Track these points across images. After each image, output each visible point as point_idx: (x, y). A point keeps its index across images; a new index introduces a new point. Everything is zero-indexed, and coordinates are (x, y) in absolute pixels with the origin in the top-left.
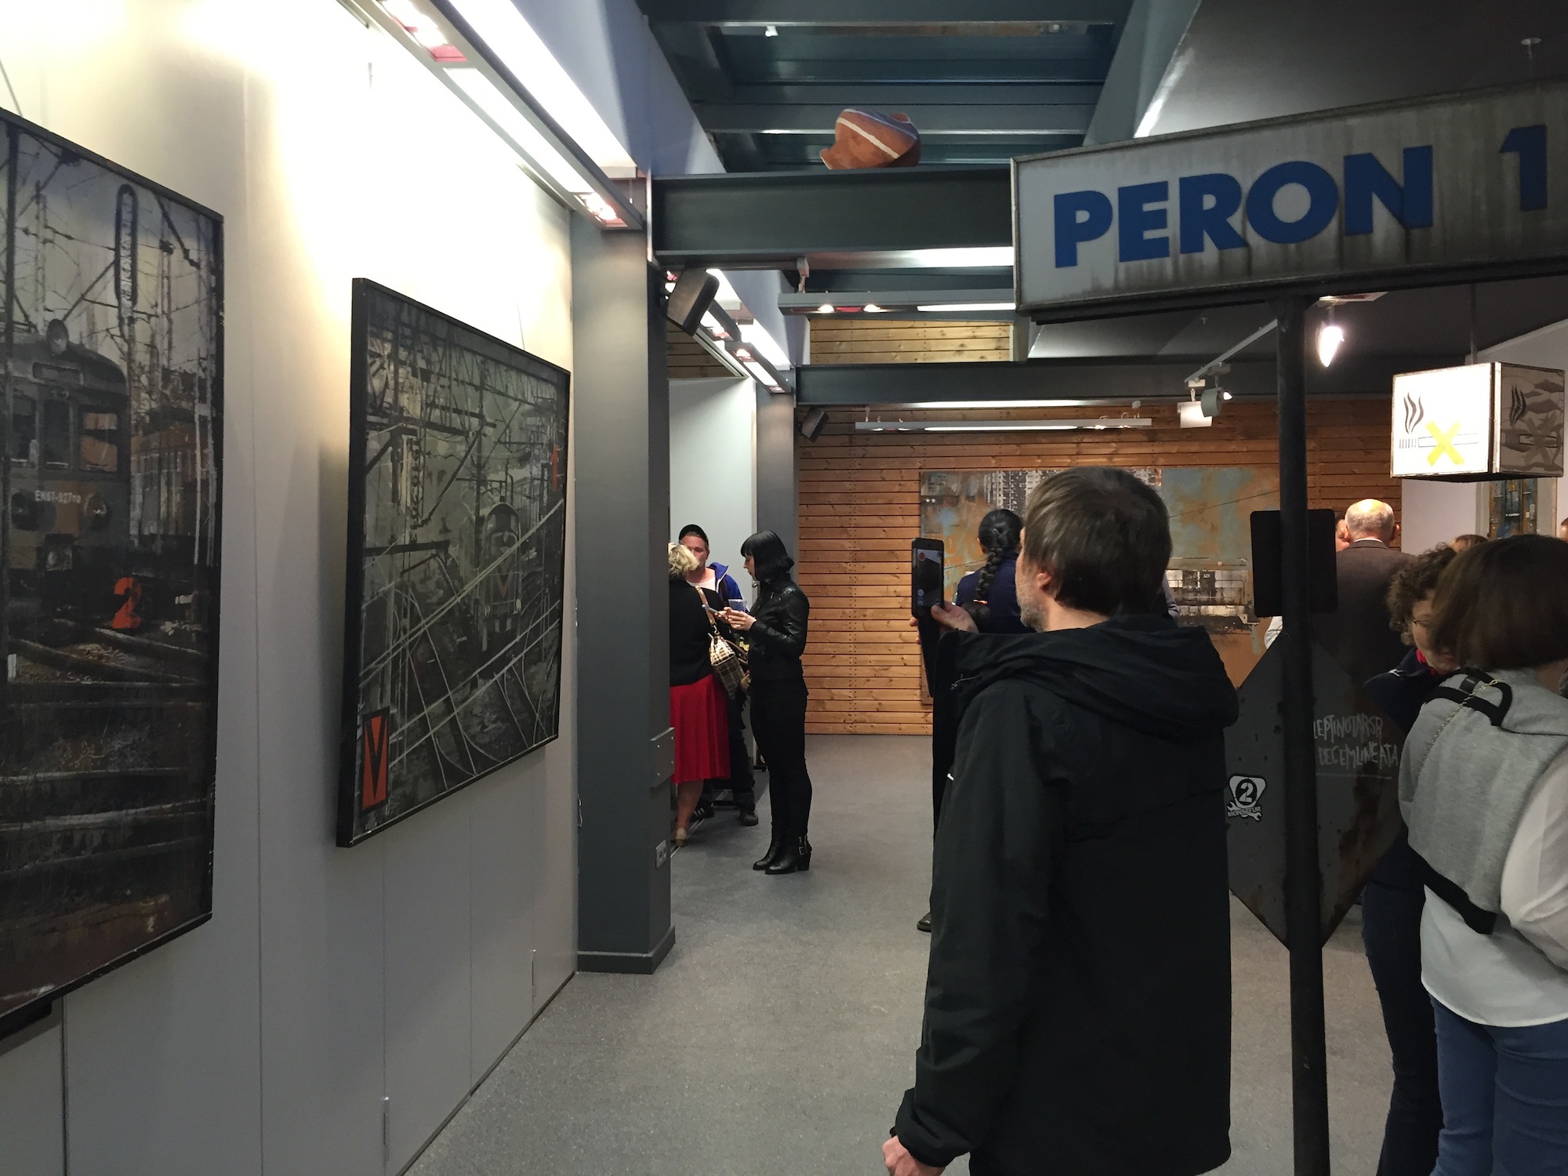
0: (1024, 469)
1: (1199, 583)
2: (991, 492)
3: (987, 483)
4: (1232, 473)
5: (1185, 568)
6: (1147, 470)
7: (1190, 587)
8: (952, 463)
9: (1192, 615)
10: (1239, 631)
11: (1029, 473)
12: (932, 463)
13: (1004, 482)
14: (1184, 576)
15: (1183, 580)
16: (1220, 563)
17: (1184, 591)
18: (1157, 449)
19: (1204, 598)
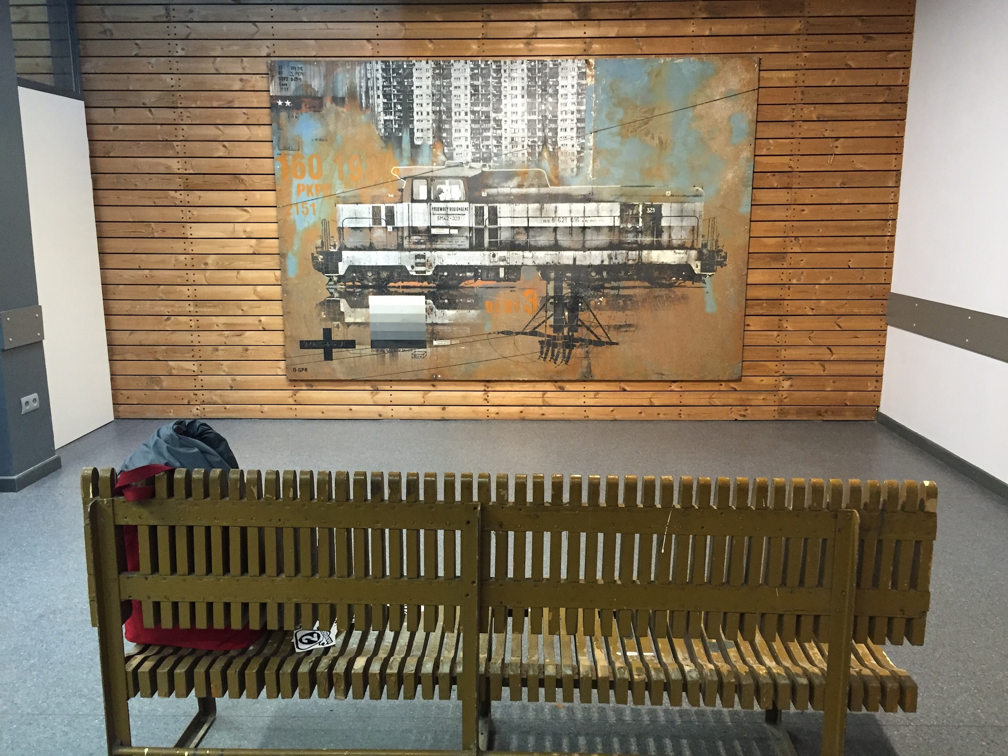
0: (410, 59)
1: (641, 220)
2: (367, 92)
3: (361, 78)
4: (688, 66)
5: (624, 200)
6: (576, 61)
7: (630, 226)
8: (312, 48)
9: (631, 262)
10: (689, 283)
11: (417, 65)
12: (283, 49)
13: (383, 77)
14: (622, 211)
15: (621, 217)
16: (668, 193)
17: (622, 231)
18: (591, 31)
19: (647, 239)
